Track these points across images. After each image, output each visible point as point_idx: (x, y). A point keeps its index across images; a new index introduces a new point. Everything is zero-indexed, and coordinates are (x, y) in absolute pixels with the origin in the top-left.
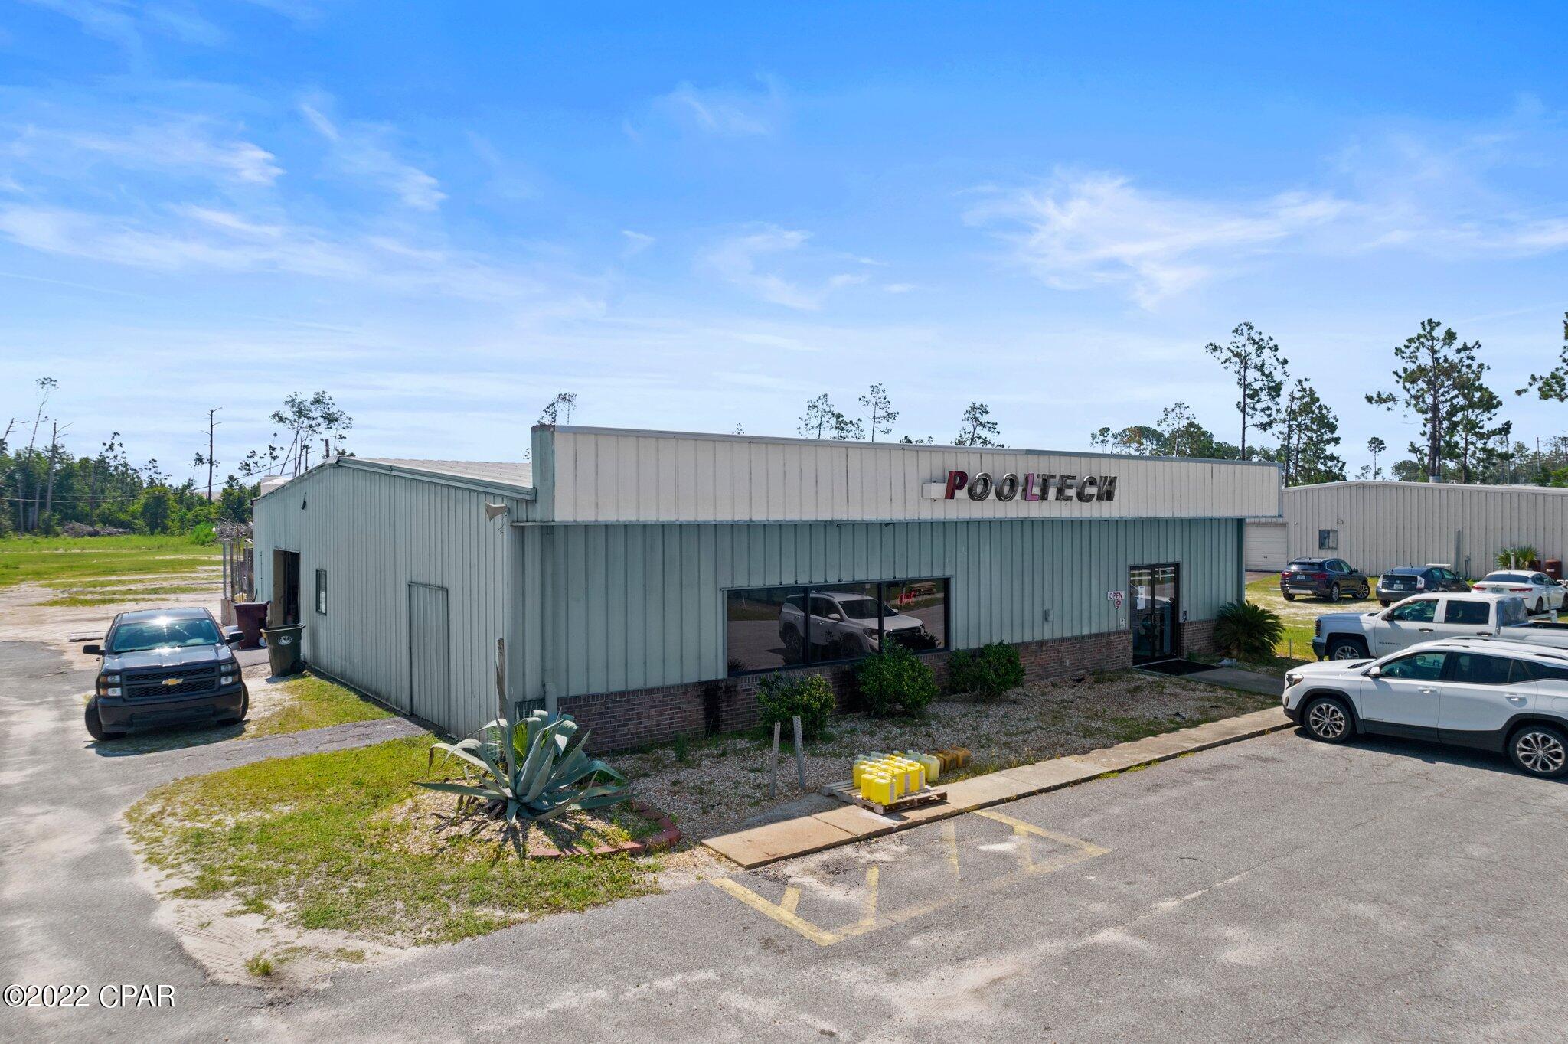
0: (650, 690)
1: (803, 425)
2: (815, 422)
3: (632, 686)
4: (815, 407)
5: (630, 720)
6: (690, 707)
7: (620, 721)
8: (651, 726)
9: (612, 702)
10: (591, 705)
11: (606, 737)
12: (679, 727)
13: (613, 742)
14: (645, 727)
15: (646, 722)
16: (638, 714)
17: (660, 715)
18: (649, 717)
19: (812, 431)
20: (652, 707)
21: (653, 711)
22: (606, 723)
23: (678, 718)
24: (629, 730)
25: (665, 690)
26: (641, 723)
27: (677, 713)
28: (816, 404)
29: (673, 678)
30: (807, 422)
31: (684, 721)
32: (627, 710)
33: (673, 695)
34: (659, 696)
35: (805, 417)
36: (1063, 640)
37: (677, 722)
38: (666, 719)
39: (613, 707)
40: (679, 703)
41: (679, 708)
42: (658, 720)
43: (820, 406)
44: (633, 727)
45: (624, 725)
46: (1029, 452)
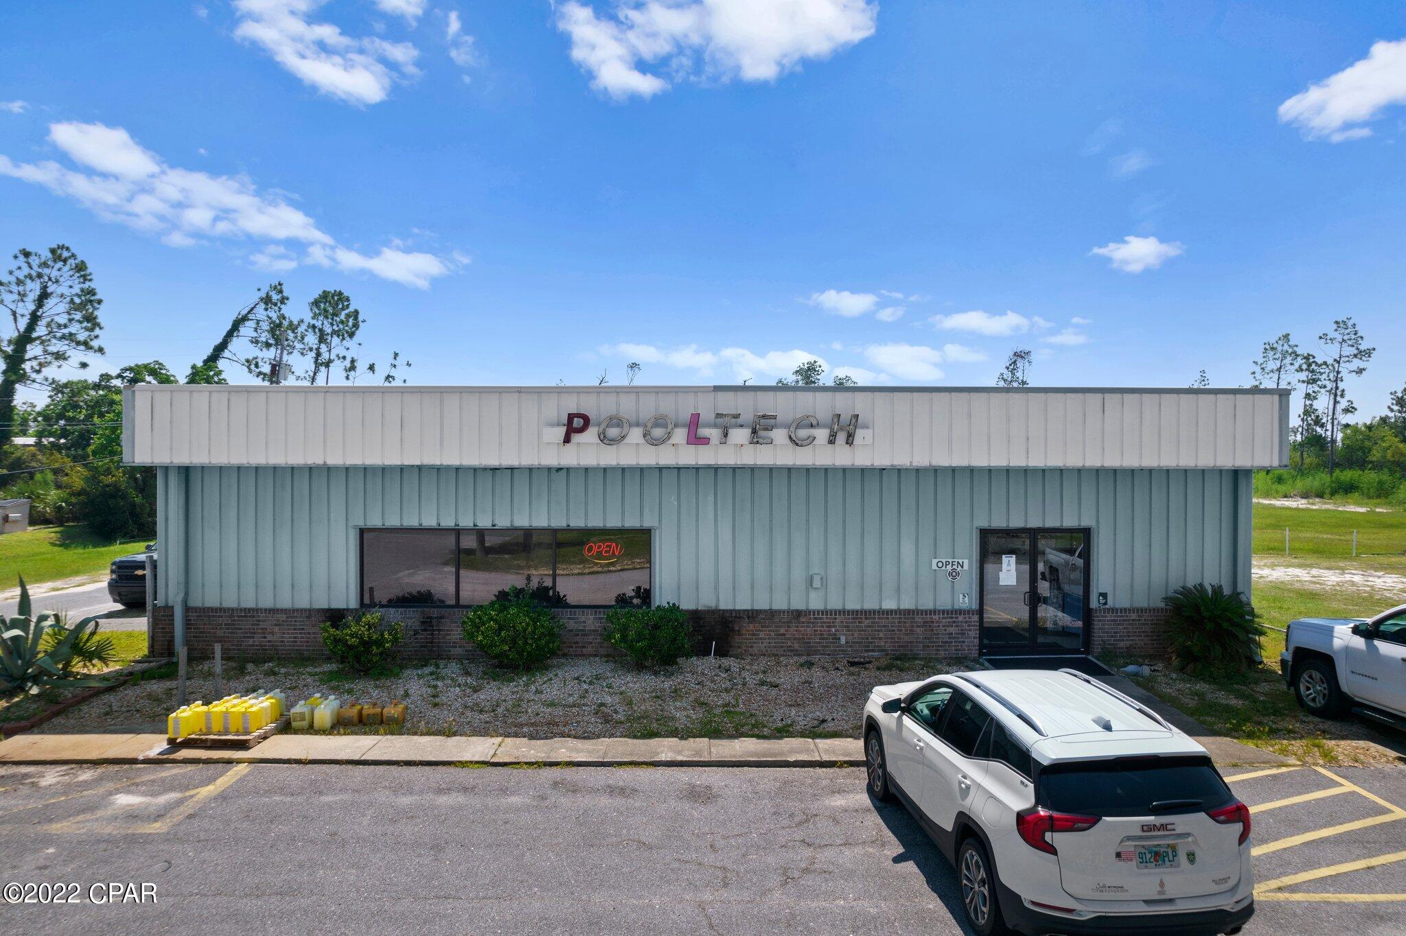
0: (278, 610)
1: (1257, 369)
2: (1272, 365)
3: (261, 605)
4: (1273, 349)
5: (254, 633)
6: (313, 630)
7: (247, 633)
8: (275, 641)
9: (238, 616)
10: (219, 617)
11: (233, 645)
12: (303, 646)
13: (239, 650)
14: (269, 641)
15: (269, 637)
16: (262, 629)
17: (284, 633)
18: (272, 633)
19: (1271, 375)
20: (276, 625)
21: (276, 629)
22: (232, 633)
23: (302, 638)
24: (254, 642)
25: (291, 613)
26: (265, 637)
27: (301, 633)
28: (1275, 345)
29: (303, 603)
30: (1264, 366)
31: (308, 642)
32: (252, 625)
33: (297, 617)
34: (283, 617)
35: (1260, 361)
36: (843, 612)
37: (301, 642)
38: (290, 638)
39: (239, 620)
40: (302, 625)
41: (303, 629)
42: (283, 637)
43: (1280, 348)
44: (257, 640)
45: (249, 637)
46: (717, 389)
